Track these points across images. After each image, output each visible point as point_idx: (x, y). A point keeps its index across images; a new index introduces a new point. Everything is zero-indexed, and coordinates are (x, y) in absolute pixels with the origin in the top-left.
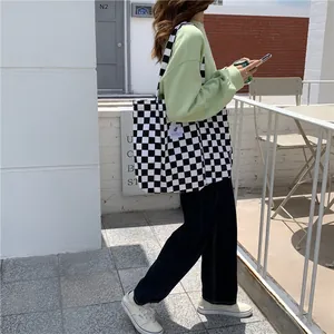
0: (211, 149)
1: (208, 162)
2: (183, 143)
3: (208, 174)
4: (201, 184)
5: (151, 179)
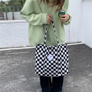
0: (61, 65)
1: (60, 69)
2: (52, 62)
3: (60, 73)
4: (57, 75)
5: (40, 71)
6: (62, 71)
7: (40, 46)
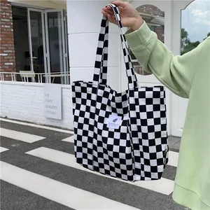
0: (141, 148)
4: (132, 176)
6: (142, 166)
7: (82, 88)
